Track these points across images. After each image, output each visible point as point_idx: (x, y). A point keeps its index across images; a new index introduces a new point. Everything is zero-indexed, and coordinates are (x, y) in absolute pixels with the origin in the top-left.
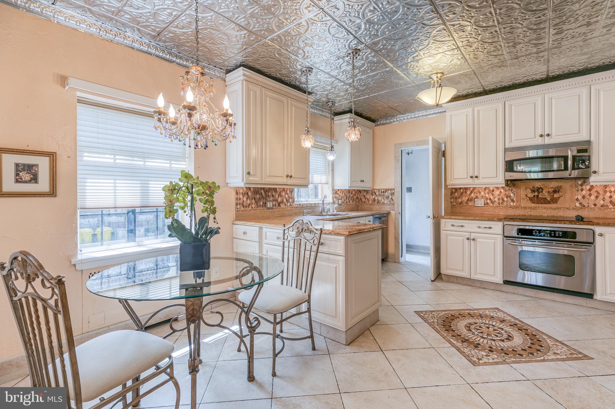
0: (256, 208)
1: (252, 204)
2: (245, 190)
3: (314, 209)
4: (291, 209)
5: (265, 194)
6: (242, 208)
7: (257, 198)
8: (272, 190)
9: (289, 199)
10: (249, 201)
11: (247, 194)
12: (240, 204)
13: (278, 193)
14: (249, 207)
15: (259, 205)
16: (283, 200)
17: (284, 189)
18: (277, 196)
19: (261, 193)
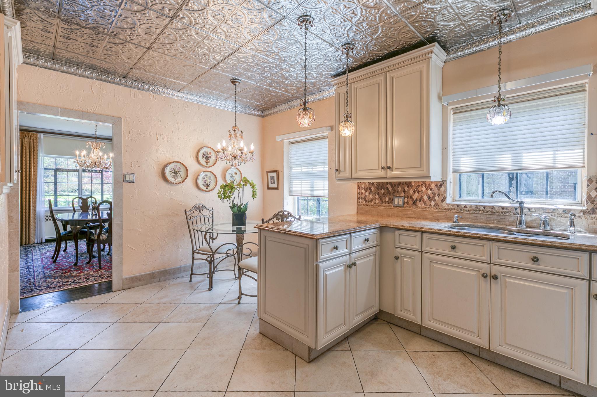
0: (380, 204)
1: (375, 199)
2: (367, 185)
3: (501, 217)
4: (438, 210)
5: (393, 188)
6: (364, 202)
7: (381, 193)
8: (403, 185)
9: (434, 197)
10: (371, 196)
11: (370, 188)
12: (362, 198)
13: (414, 188)
14: (371, 203)
15: (384, 201)
16: (422, 197)
17: (423, 182)
18: (411, 192)
19: (387, 188)
